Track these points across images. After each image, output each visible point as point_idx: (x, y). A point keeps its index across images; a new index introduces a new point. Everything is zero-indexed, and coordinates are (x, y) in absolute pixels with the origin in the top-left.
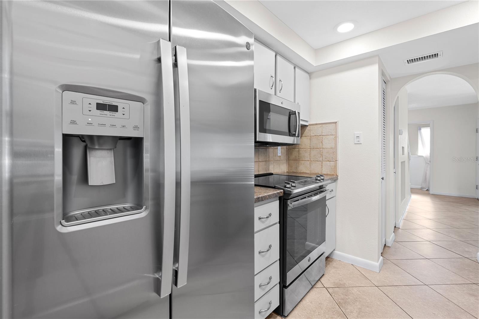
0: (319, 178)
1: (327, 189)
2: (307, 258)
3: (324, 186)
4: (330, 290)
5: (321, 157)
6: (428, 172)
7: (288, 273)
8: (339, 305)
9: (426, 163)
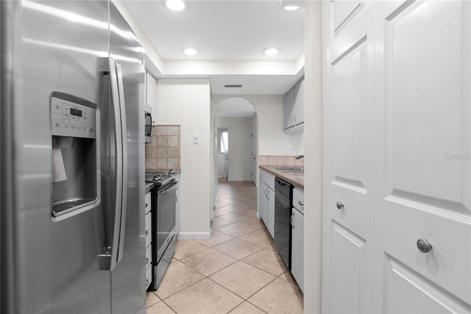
0: (172, 172)
1: (176, 181)
2: (167, 239)
4: (183, 261)
5: (166, 155)
6: (226, 165)
7: (158, 253)
8: (192, 267)
9: (225, 158)
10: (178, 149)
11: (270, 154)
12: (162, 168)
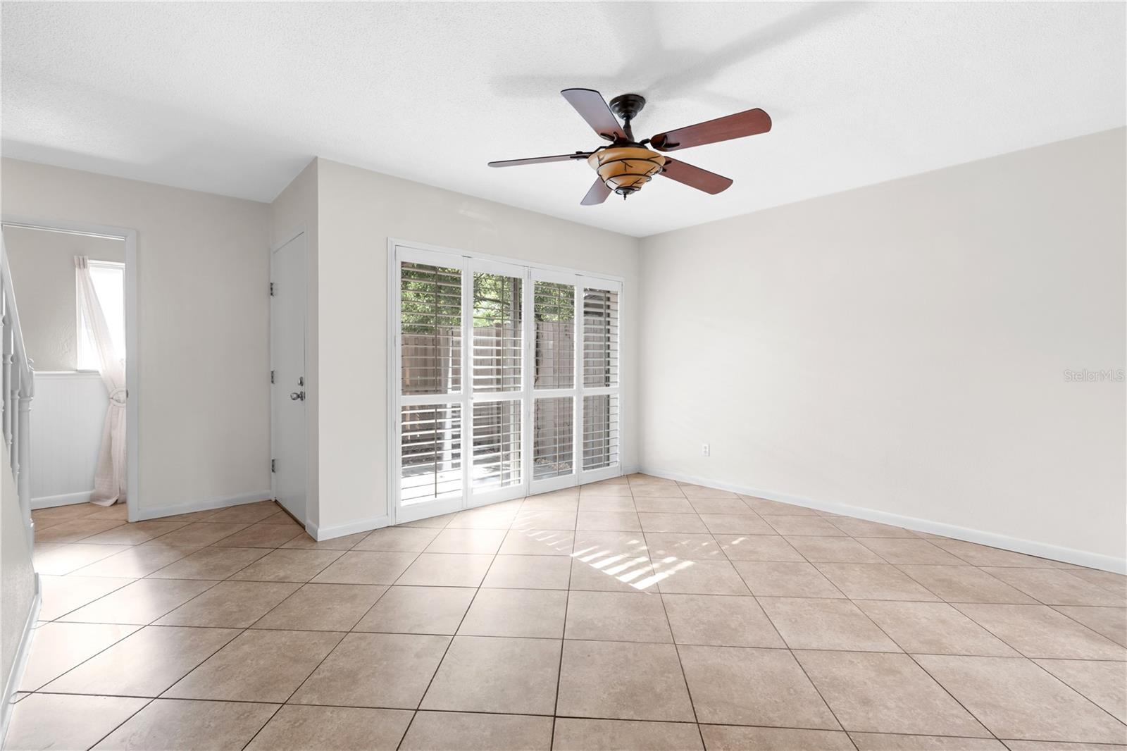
6: (120, 434)
9: (110, 398)
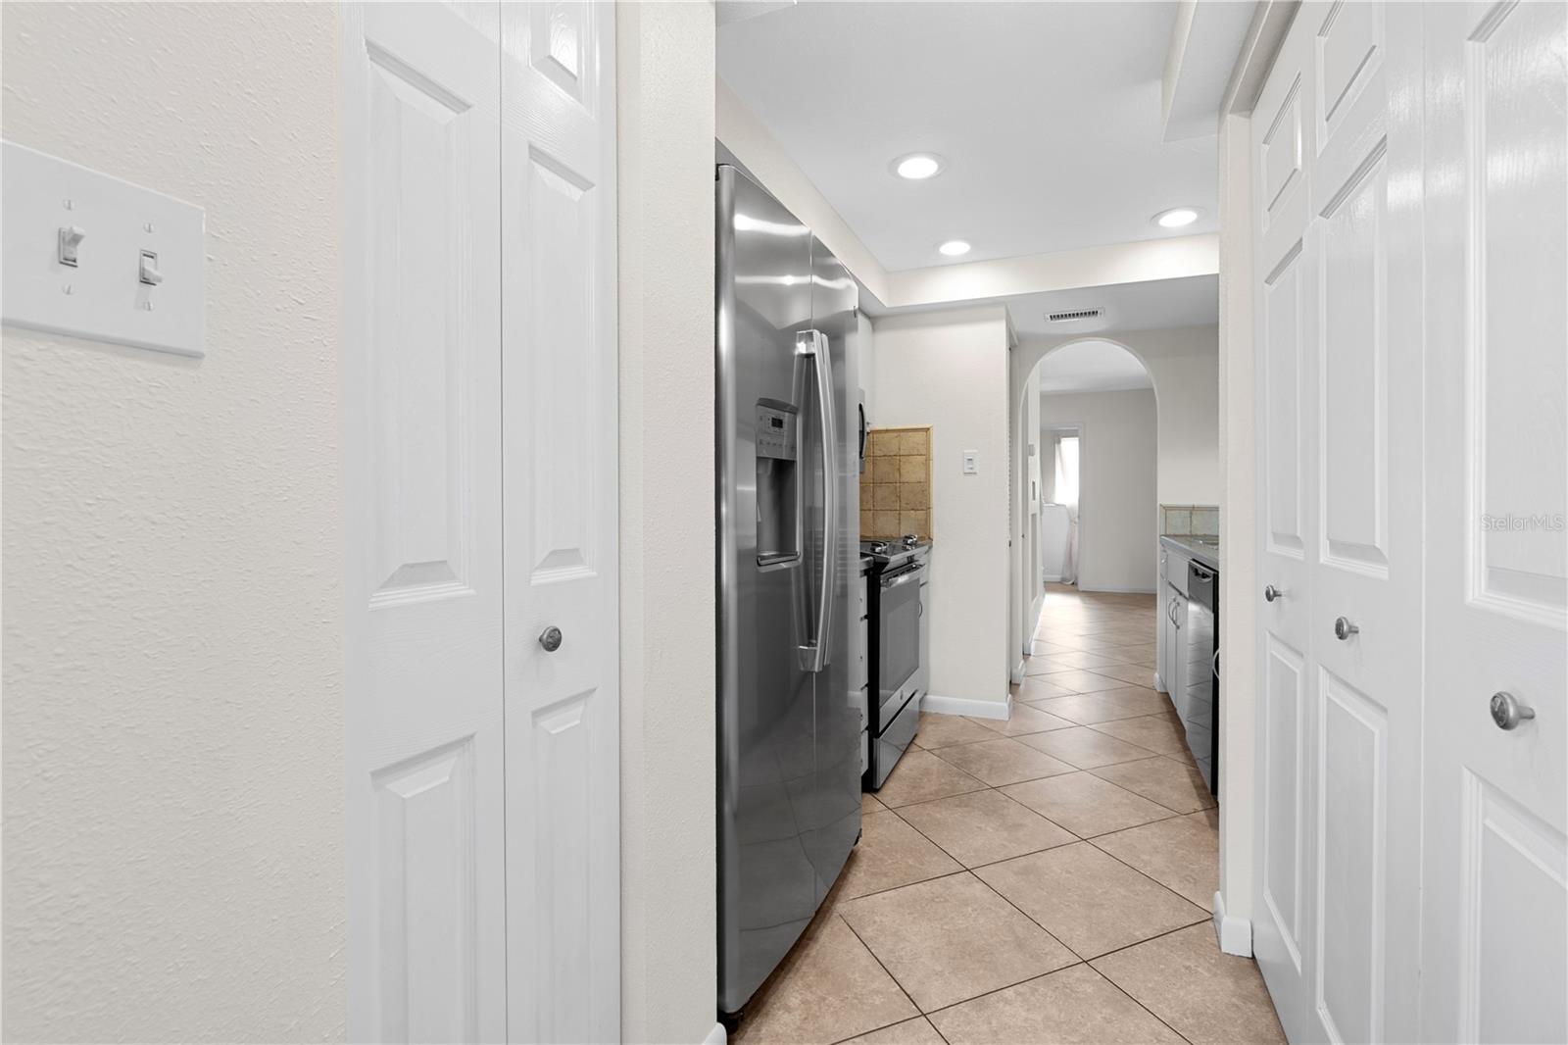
0: (909, 541)
1: (920, 561)
2: (899, 692)
3: (915, 558)
4: (936, 752)
5: (897, 501)
6: (1075, 542)
7: (881, 710)
8: (957, 765)
9: (1071, 521)
10: (923, 489)
11: (1196, 503)
12: (888, 533)
